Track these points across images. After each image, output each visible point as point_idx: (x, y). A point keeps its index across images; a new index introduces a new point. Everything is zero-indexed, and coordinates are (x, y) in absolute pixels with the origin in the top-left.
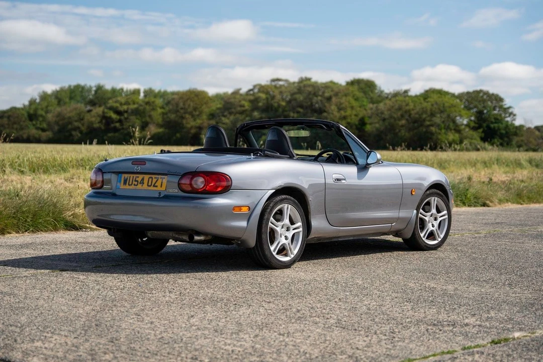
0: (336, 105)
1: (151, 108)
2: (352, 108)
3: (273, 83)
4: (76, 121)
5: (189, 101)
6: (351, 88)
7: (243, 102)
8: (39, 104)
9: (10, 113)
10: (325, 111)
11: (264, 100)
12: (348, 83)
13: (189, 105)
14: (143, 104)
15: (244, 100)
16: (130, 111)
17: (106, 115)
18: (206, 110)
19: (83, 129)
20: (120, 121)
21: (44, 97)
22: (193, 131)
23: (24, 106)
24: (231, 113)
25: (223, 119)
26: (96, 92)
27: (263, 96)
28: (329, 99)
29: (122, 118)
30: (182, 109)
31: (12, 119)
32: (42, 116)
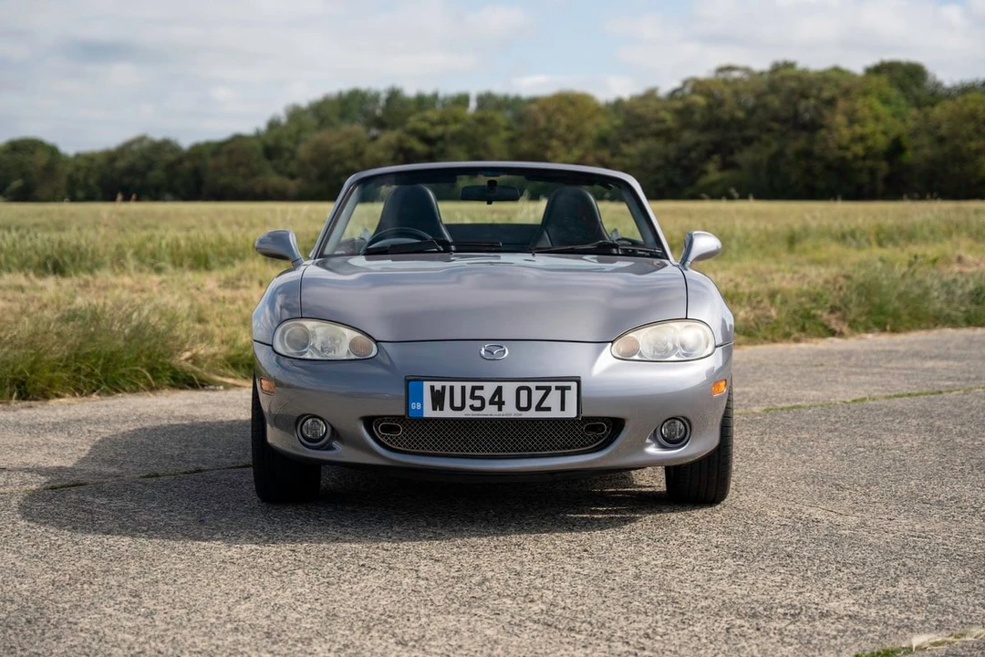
0: (846, 114)
1: (488, 129)
2: (877, 119)
3: (722, 76)
4: (350, 158)
5: (559, 114)
6: (875, 79)
7: (662, 114)
8: (286, 127)
9: (231, 147)
10: (822, 126)
11: (703, 108)
12: (869, 71)
13: (558, 122)
14: (472, 123)
15: (665, 109)
16: (448, 136)
17: (404, 144)
18: (591, 130)
20: (431, 156)
21: (295, 114)
23: (259, 132)
24: (638, 136)
25: (624, 146)
26: (388, 102)
27: (701, 100)
28: (831, 102)
29: (435, 149)
30: (545, 129)
31: (235, 156)
32: (288, 149)
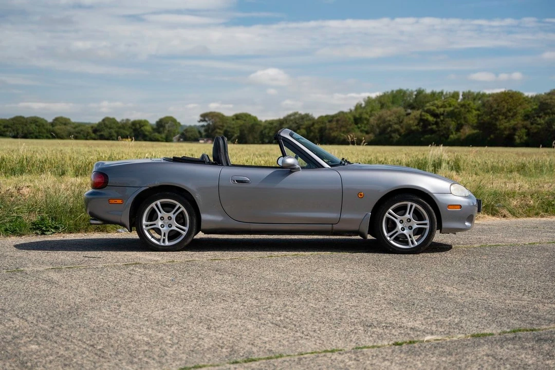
1: (467, 110)
4: (396, 124)
5: (504, 102)
8: (364, 107)
9: (338, 118)
13: (504, 106)
14: (459, 107)
16: (445, 114)
17: (423, 118)
18: (521, 111)
19: (402, 131)
20: (436, 123)
21: (369, 101)
22: (507, 133)
23: (351, 111)
24: (546, 114)
25: (538, 119)
26: (416, 95)
29: (439, 120)
30: (496, 110)
31: (340, 123)
32: (366, 119)
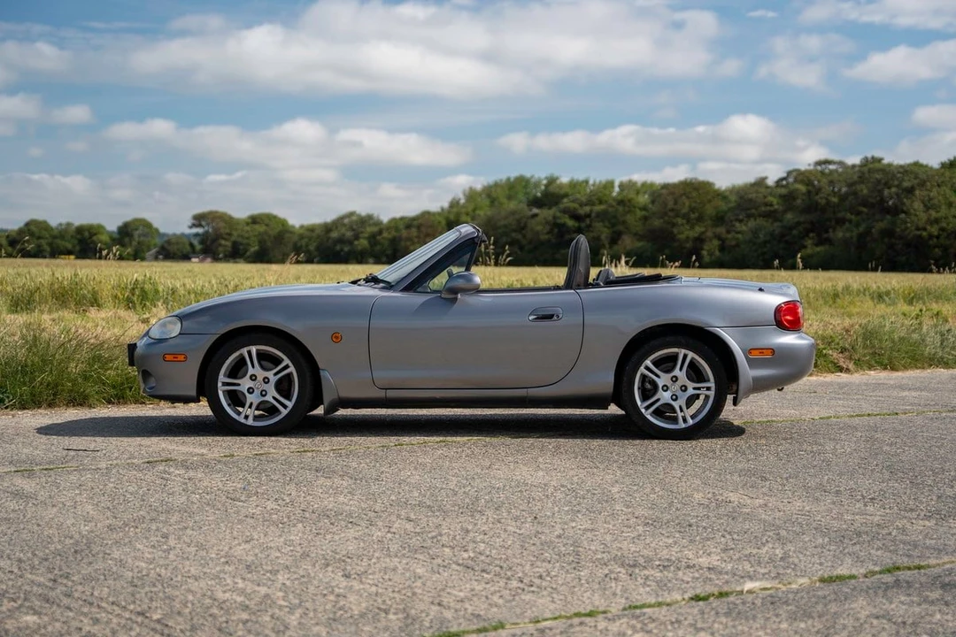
0: (923, 202)
2: (950, 205)
3: (819, 168)
4: (515, 231)
5: (684, 197)
6: (948, 174)
7: (770, 199)
9: (420, 221)
10: (903, 212)
11: (804, 194)
12: (943, 165)
14: (614, 204)
15: (771, 194)
20: (579, 230)
21: (472, 195)
22: (689, 244)
23: (442, 209)
25: (737, 224)
26: (547, 186)
27: (802, 188)
28: (910, 191)
29: (582, 224)
30: (672, 210)
31: (423, 229)
